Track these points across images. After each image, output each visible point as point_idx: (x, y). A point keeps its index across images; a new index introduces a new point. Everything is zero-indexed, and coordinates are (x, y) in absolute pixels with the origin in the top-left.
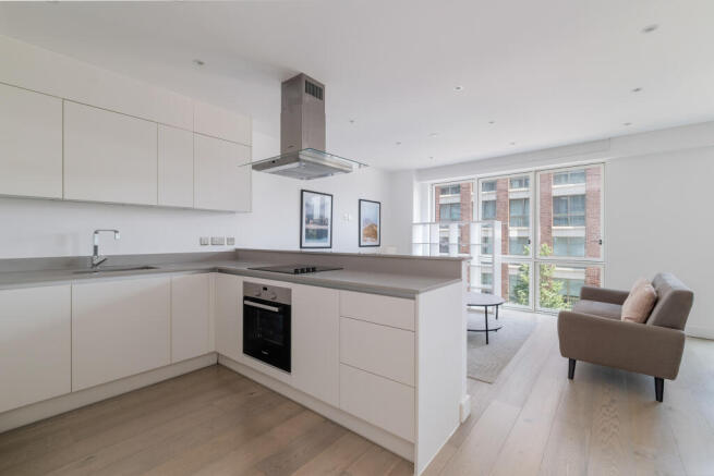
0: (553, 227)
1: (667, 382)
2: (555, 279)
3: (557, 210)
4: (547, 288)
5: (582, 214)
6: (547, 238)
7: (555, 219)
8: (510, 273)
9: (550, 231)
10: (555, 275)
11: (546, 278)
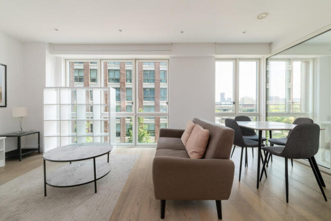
0: (144, 101)
1: (223, 202)
2: (145, 124)
3: (145, 94)
4: (141, 128)
5: (153, 96)
6: (141, 106)
7: (144, 98)
8: (127, 122)
9: (142, 103)
10: (144, 122)
11: (141, 124)
